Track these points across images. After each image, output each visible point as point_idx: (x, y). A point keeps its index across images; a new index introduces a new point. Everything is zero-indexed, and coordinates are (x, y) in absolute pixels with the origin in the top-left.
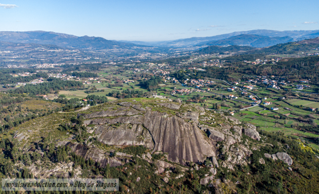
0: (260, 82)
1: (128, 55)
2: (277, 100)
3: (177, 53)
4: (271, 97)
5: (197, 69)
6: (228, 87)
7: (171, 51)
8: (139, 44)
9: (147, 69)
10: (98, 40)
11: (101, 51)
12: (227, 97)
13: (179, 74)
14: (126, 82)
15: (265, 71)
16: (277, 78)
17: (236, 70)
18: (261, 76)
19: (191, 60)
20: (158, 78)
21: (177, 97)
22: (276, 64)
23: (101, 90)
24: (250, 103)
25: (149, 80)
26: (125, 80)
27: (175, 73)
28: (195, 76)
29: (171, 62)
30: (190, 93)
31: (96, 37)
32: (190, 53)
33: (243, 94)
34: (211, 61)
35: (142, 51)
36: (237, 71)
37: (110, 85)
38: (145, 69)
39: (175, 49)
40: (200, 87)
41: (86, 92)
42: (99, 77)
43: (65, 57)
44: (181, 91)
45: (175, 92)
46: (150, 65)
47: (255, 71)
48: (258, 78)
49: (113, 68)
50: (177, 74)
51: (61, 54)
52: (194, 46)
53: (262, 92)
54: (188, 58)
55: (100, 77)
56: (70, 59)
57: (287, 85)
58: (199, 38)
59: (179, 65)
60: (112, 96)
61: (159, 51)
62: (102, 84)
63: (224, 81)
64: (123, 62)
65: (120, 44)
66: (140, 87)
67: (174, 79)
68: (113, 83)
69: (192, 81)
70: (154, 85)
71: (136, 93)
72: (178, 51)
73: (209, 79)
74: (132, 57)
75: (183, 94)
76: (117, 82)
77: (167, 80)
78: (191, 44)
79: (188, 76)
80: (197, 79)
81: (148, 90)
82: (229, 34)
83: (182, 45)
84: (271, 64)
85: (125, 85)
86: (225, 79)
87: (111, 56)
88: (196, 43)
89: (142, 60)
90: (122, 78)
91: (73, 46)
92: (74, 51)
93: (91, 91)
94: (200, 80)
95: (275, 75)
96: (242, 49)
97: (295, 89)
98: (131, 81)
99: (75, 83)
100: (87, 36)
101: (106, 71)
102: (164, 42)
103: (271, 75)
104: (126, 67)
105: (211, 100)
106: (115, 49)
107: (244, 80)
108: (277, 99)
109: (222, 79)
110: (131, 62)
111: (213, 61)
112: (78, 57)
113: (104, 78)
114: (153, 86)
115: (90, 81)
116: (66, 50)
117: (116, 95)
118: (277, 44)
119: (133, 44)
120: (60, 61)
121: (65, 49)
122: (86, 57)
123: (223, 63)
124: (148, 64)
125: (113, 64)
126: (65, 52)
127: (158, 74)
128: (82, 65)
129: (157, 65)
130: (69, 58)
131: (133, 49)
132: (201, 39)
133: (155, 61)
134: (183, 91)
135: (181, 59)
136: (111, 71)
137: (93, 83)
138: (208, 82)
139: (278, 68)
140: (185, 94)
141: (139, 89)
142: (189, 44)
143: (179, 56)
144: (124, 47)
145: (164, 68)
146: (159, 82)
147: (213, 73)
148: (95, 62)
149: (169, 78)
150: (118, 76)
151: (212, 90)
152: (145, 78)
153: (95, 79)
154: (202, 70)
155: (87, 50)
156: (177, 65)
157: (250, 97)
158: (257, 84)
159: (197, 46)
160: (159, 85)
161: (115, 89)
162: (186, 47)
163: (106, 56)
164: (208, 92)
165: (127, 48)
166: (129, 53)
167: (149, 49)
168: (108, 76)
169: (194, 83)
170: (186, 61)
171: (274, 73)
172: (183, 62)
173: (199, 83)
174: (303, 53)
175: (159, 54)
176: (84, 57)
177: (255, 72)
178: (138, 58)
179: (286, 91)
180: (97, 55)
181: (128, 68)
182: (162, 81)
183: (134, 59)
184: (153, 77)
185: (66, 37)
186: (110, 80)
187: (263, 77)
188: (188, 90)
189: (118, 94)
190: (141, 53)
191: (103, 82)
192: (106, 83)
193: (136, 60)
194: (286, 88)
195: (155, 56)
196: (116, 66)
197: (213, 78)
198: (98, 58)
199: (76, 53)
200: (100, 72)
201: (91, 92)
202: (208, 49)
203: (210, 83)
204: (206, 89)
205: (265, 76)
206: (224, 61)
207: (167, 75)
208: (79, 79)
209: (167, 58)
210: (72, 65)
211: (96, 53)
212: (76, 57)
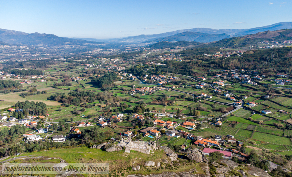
0: (230, 77)
1: (80, 51)
2: (260, 99)
3: (129, 48)
4: (251, 96)
5: (156, 64)
6: (196, 84)
7: (122, 47)
8: (91, 41)
9: (99, 65)
10: (50, 37)
11: (52, 47)
12: (199, 97)
13: (136, 69)
14: (76, 80)
15: (233, 65)
16: (248, 71)
17: (199, 63)
18: (229, 70)
19: (144, 55)
20: (112, 74)
21: (138, 98)
22: (242, 57)
23: (43, 92)
24: (231, 104)
25: (103, 77)
26: (74, 78)
27: (132, 69)
28: (155, 71)
29: (125, 57)
30: (154, 93)
31: (48, 34)
32: (142, 49)
33: (216, 91)
34: (166, 55)
35: (94, 47)
36: (201, 65)
37: (55, 84)
38: (97, 65)
39: (126, 45)
40: (163, 84)
41: (21, 96)
42: (44, 74)
43: (11, 53)
44: (142, 90)
45: (134, 91)
46: (103, 60)
47: (222, 64)
48: (227, 72)
49: (62, 64)
50: (134, 69)
51: (7, 50)
52: (144, 42)
53: (238, 89)
54: (141, 52)
55: (46, 74)
56: (17, 56)
57: (264, 80)
58: (148, 35)
59: (134, 59)
60: (55, 100)
61: (111, 47)
62: (46, 83)
63: (189, 77)
64: (74, 57)
65: (72, 41)
66: (92, 85)
67: (131, 75)
68: (60, 81)
69: (152, 77)
70: (109, 83)
71: (86, 94)
72: (130, 47)
73: (171, 74)
74: (84, 53)
75: (145, 94)
76: (65, 81)
77: (123, 76)
78: (140, 40)
79: (147, 71)
80: (157, 75)
81: (101, 89)
82: (173, 32)
83: (132, 41)
84: (236, 57)
85: (74, 84)
86: (189, 74)
87: (63, 52)
88: (144, 40)
89: (95, 56)
90: (71, 75)
91: (22, 43)
92: (22, 47)
93: (29, 93)
94: (161, 76)
95: (245, 69)
96: (190, 44)
97: (275, 84)
98: (81, 79)
99: (9, 84)
100: (37, 33)
101: (54, 67)
102: (115, 39)
103: (240, 69)
104: (77, 63)
105: (180, 100)
106: (67, 45)
107: (211, 75)
108: (259, 97)
109: (185, 74)
110: (83, 57)
111: (169, 55)
112: (26, 54)
113: (51, 75)
114: (107, 84)
115: (32, 80)
116: (13, 47)
117: (60, 98)
118: (223, 39)
119: (85, 41)
120: (4, 57)
121: (12, 45)
122: (35, 54)
123: (179, 57)
124: (101, 59)
125: (63, 60)
126: (12, 48)
127: (112, 70)
128: (28, 61)
129: (110, 60)
130: (15, 55)
131: (85, 45)
132: (149, 36)
133: (108, 56)
134: (144, 90)
135: (134, 54)
136: (60, 67)
137: (35, 82)
138: (170, 78)
139: (245, 61)
140: (147, 93)
141: (91, 88)
142: (138, 41)
143: (131, 51)
144: (76, 43)
145: (118, 63)
146: (115, 79)
147: (174, 68)
148: (44, 59)
149: (125, 74)
150: (67, 73)
151: (177, 88)
152: (98, 74)
153: (39, 78)
154: (161, 64)
155: (38, 47)
156: (131, 59)
157: (226, 96)
158: (227, 80)
159: (146, 42)
160: (115, 82)
161: (61, 89)
162: (136, 43)
163: (58, 52)
164: (174, 90)
165: (79, 45)
166: (81, 49)
167: (101, 45)
168: (56, 73)
169: (155, 79)
170: (140, 56)
171: (243, 66)
172: (137, 56)
173: (161, 79)
174: (252, 46)
175: (111, 50)
176: (33, 54)
177: (221, 66)
178: (90, 54)
179: (266, 87)
180: (47, 52)
181: (79, 64)
182: (118, 78)
183: (86, 55)
184: (107, 73)
185: (14, 34)
186: (57, 77)
187: (233, 71)
188: (150, 89)
189: (62, 97)
190: (93, 49)
191: (48, 81)
192: (51, 82)
193: (88, 56)
194: (265, 84)
195: (108, 51)
196: (66, 62)
197: (176, 73)
198: (48, 55)
199: (24, 49)
200: (47, 69)
201: (29, 95)
202: (158, 45)
203: (173, 79)
204: (171, 86)
205: (234, 70)
206: (180, 55)
207: (122, 71)
208: (19, 78)
209: (120, 53)
210: (17, 61)
211: (47, 49)
212: (24, 54)
